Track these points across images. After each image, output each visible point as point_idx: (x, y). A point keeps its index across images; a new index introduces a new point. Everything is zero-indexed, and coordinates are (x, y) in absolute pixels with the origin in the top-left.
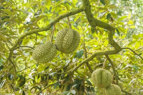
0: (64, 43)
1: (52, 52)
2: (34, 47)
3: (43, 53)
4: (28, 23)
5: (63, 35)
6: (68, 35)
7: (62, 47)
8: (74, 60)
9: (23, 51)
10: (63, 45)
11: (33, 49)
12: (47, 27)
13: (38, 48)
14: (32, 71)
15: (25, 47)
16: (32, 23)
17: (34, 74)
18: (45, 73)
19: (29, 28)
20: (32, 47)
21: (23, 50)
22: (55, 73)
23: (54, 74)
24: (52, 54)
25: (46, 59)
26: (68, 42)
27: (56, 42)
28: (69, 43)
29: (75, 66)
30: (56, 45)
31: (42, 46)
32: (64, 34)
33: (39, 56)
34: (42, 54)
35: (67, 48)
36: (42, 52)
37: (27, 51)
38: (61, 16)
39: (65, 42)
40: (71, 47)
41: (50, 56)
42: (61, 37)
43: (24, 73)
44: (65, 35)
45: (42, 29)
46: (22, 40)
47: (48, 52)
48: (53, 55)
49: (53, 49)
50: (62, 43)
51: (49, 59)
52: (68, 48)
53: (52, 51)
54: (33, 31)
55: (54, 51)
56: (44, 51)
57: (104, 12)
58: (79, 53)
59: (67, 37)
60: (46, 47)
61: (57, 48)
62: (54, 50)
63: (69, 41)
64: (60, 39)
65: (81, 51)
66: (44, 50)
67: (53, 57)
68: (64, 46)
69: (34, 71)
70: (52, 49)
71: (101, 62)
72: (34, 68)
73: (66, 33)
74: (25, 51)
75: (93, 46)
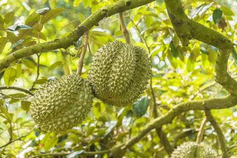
0: (113, 80)
1: (83, 102)
2: (33, 89)
3: (59, 105)
4: (18, 28)
5: (108, 59)
6: (123, 58)
7: (108, 88)
8: (127, 122)
9: (4, 98)
10: (109, 85)
11: (30, 94)
12: (67, 39)
13: (46, 91)
14: (24, 147)
15: (10, 88)
16: (30, 28)
17: (29, 154)
18: (56, 153)
19: (21, 41)
20: (28, 90)
21: (6, 97)
22: (82, 151)
23: (79, 155)
24: (80, 108)
25: (65, 119)
26: (124, 77)
27: (92, 76)
28: (125, 79)
29: (128, 136)
30: (90, 85)
31: (55, 86)
32: (111, 56)
33: (49, 112)
34: (57, 108)
35: (120, 91)
36: (57, 103)
37: (14, 99)
38: (103, 10)
39: (116, 77)
40: (130, 89)
41: (76, 112)
42: (105, 63)
43: (6, 153)
44: (114, 57)
45: (56, 43)
46: (3, 72)
47: (72, 101)
48: (84, 110)
49: (84, 95)
50: (108, 78)
51: (73, 121)
52: (123, 92)
53: (80, 100)
54: (32, 47)
55: (87, 100)
56: (61, 99)
57: (205, 4)
58: (140, 105)
59: (120, 63)
60: (67, 90)
61: (94, 93)
62: (86, 96)
63: (125, 73)
64: (101, 69)
65: (144, 99)
66: (60, 97)
67: (84, 116)
68: (112, 86)
69: (29, 146)
70: (81, 95)
71: (188, 126)
72: (31, 139)
73: (118, 53)
74: (9, 100)
75: (169, 89)
